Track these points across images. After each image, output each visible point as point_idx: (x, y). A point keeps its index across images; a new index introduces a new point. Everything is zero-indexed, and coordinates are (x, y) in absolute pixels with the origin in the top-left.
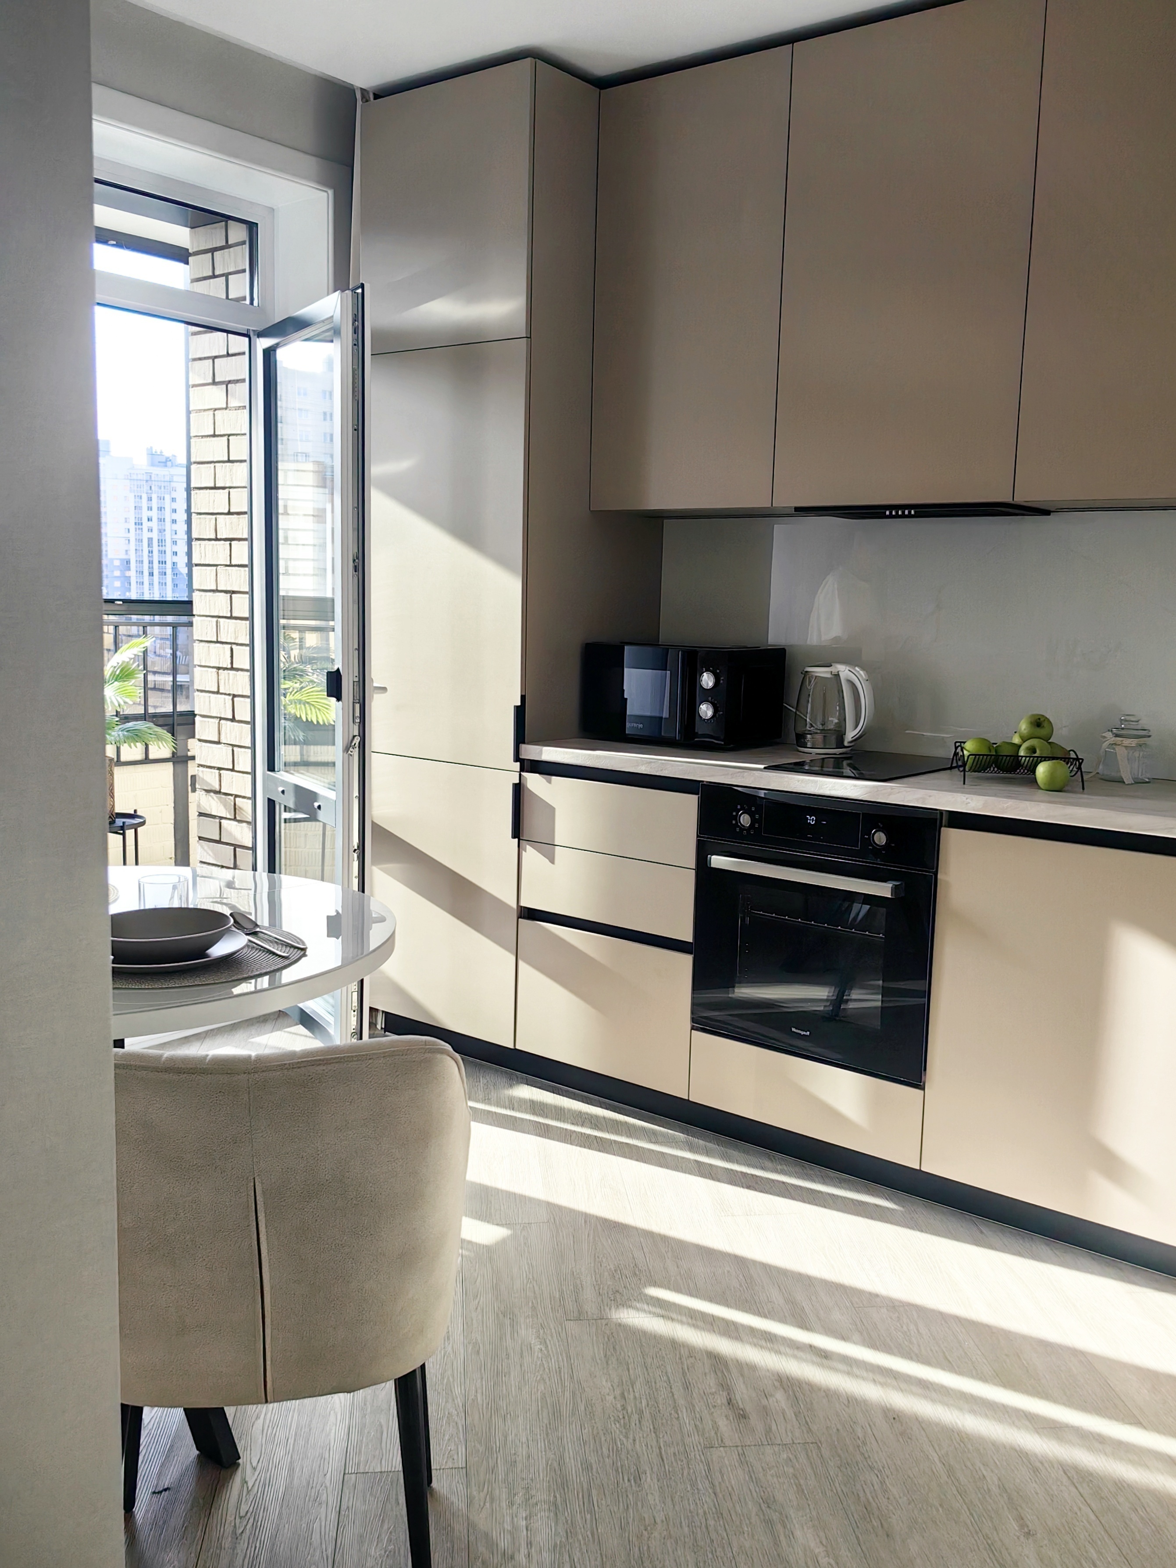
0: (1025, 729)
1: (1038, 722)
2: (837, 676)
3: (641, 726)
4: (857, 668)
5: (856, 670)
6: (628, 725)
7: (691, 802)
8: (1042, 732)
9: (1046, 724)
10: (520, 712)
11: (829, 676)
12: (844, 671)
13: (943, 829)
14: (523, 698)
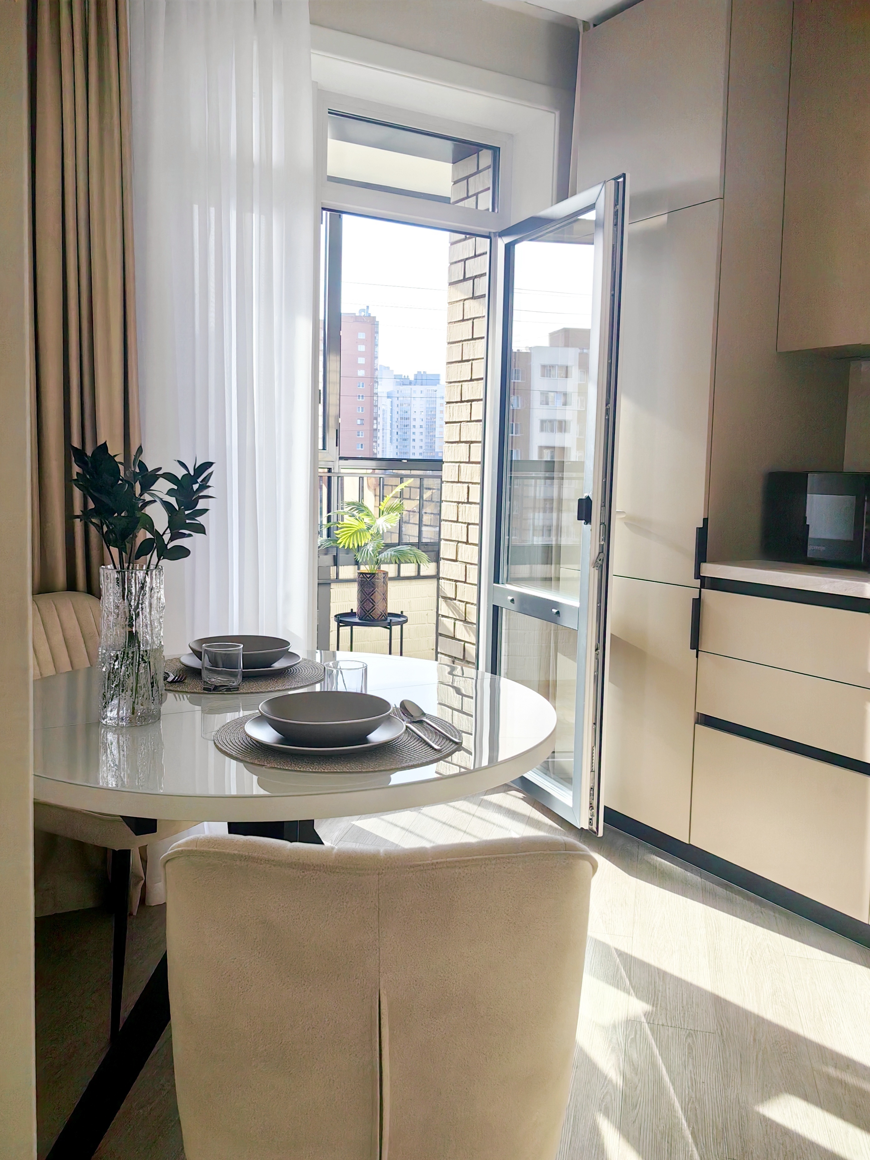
3: (824, 548)
6: (810, 548)
10: (702, 534)
14: (705, 520)
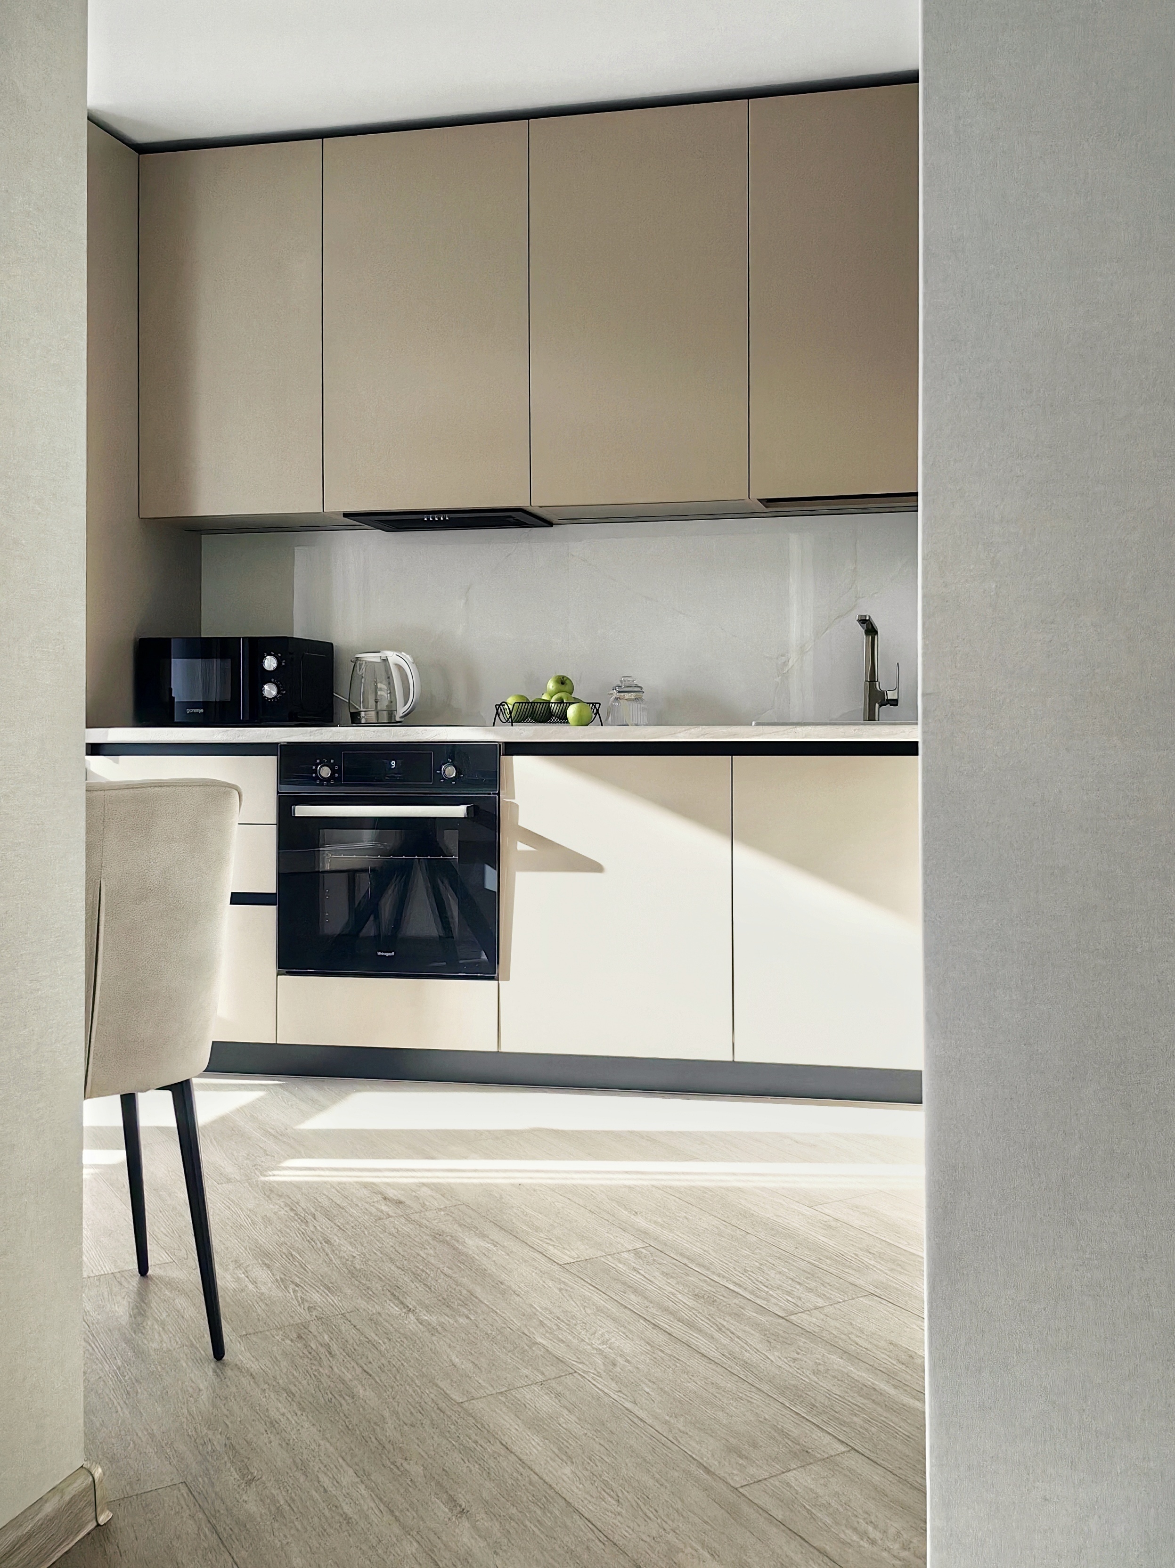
0: (553, 687)
1: (562, 681)
2: (385, 661)
3: (201, 711)
4: (403, 653)
5: (403, 655)
7: (270, 763)
8: (566, 688)
9: (567, 682)
11: (379, 660)
12: (392, 657)
13: (503, 758)
